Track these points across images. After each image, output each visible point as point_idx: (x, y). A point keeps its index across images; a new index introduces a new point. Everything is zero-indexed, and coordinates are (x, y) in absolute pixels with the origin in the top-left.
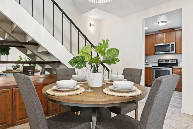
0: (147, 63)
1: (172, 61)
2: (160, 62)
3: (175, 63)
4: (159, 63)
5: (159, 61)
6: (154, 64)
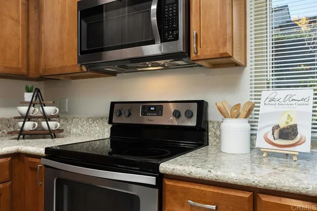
1: (177, 114)
3: (192, 123)
6: (98, 128)
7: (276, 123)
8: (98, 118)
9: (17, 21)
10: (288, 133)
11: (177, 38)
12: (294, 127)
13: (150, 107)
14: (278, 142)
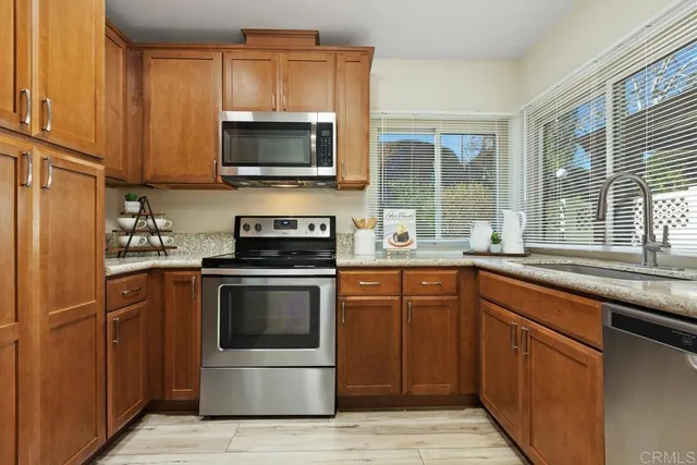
0: (165, 239)
1: (312, 227)
2: (247, 228)
3: (327, 234)
4: (243, 234)
5: (243, 222)
6: (214, 244)
7: (395, 231)
9: (117, 113)
10: (403, 237)
11: (331, 165)
12: (406, 234)
13: (283, 221)
14: (398, 244)
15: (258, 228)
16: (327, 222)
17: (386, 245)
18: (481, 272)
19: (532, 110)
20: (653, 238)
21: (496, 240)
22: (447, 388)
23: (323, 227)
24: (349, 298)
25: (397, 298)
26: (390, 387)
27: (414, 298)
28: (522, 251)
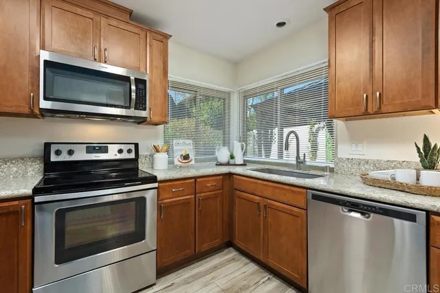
1: (120, 151)
2: (60, 153)
7: (181, 153)
8: (14, 159)
10: (186, 157)
11: (145, 109)
12: (188, 155)
13: (95, 147)
14: (184, 161)
15: (71, 152)
16: (132, 147)
17: (176, 162)
18: (235, 176)
19: (243, 90)
20: (299, 158)
21: (232, 157)
22: (218, 242)
23: (129, 151)
24: (165, 201)
25: (193, 196)
26: (189, 252)
27: (202, 195)
28: (242, 162)
